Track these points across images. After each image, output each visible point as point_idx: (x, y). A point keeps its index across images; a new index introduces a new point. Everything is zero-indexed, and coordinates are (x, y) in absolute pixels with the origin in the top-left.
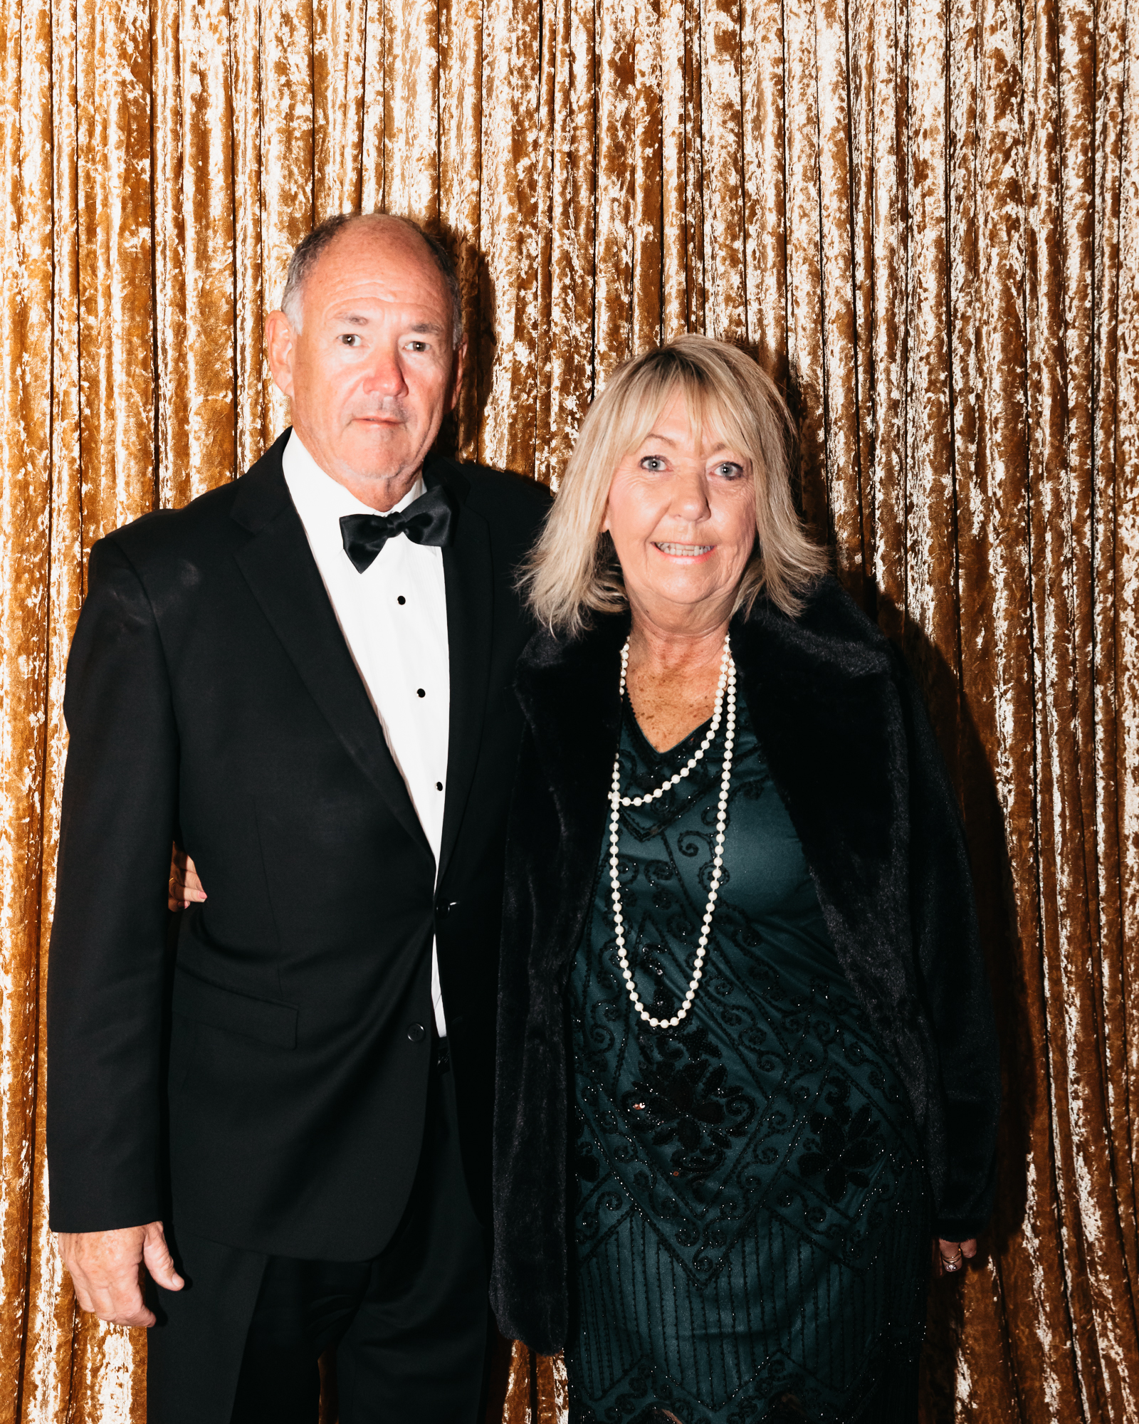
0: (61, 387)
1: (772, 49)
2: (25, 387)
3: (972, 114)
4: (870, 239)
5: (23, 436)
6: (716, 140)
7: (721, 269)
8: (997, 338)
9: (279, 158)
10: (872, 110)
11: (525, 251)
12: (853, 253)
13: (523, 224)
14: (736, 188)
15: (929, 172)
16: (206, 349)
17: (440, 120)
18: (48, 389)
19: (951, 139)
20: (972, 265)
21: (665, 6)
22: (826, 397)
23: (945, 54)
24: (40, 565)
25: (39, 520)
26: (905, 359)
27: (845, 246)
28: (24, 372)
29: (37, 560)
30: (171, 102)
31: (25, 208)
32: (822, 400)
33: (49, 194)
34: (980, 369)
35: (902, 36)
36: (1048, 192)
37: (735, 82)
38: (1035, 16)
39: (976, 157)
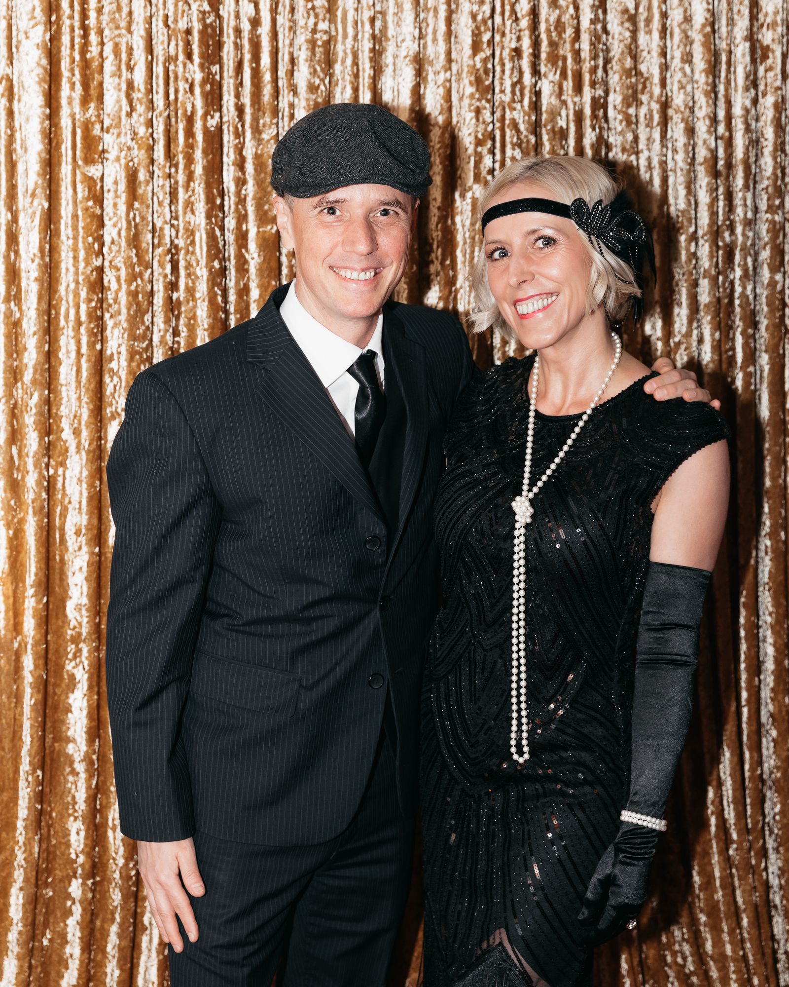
0: (159, 223)
2: (136, 225)
4: (729, 104)
5: (135, 260)
6: (616, 36)
7: (619, 129)
9: (306, 60)
10: (730, 10)
11: (481, 119)
12: (715, 114)
13: (479, 100)
14: (630, 70)
15: (770, 55)
16: (258, 196)
17: (420, 29)
18: (150, 227)
22: (696, 218)
24: (146, 350)
25: (146, 318)
26: (755, 188)
27: (709, 110)
28: (135, 215)
29: (144, 345)
30: (233, 23)
31: (135, 101)
32: (693, 221)
33: (150, 91)
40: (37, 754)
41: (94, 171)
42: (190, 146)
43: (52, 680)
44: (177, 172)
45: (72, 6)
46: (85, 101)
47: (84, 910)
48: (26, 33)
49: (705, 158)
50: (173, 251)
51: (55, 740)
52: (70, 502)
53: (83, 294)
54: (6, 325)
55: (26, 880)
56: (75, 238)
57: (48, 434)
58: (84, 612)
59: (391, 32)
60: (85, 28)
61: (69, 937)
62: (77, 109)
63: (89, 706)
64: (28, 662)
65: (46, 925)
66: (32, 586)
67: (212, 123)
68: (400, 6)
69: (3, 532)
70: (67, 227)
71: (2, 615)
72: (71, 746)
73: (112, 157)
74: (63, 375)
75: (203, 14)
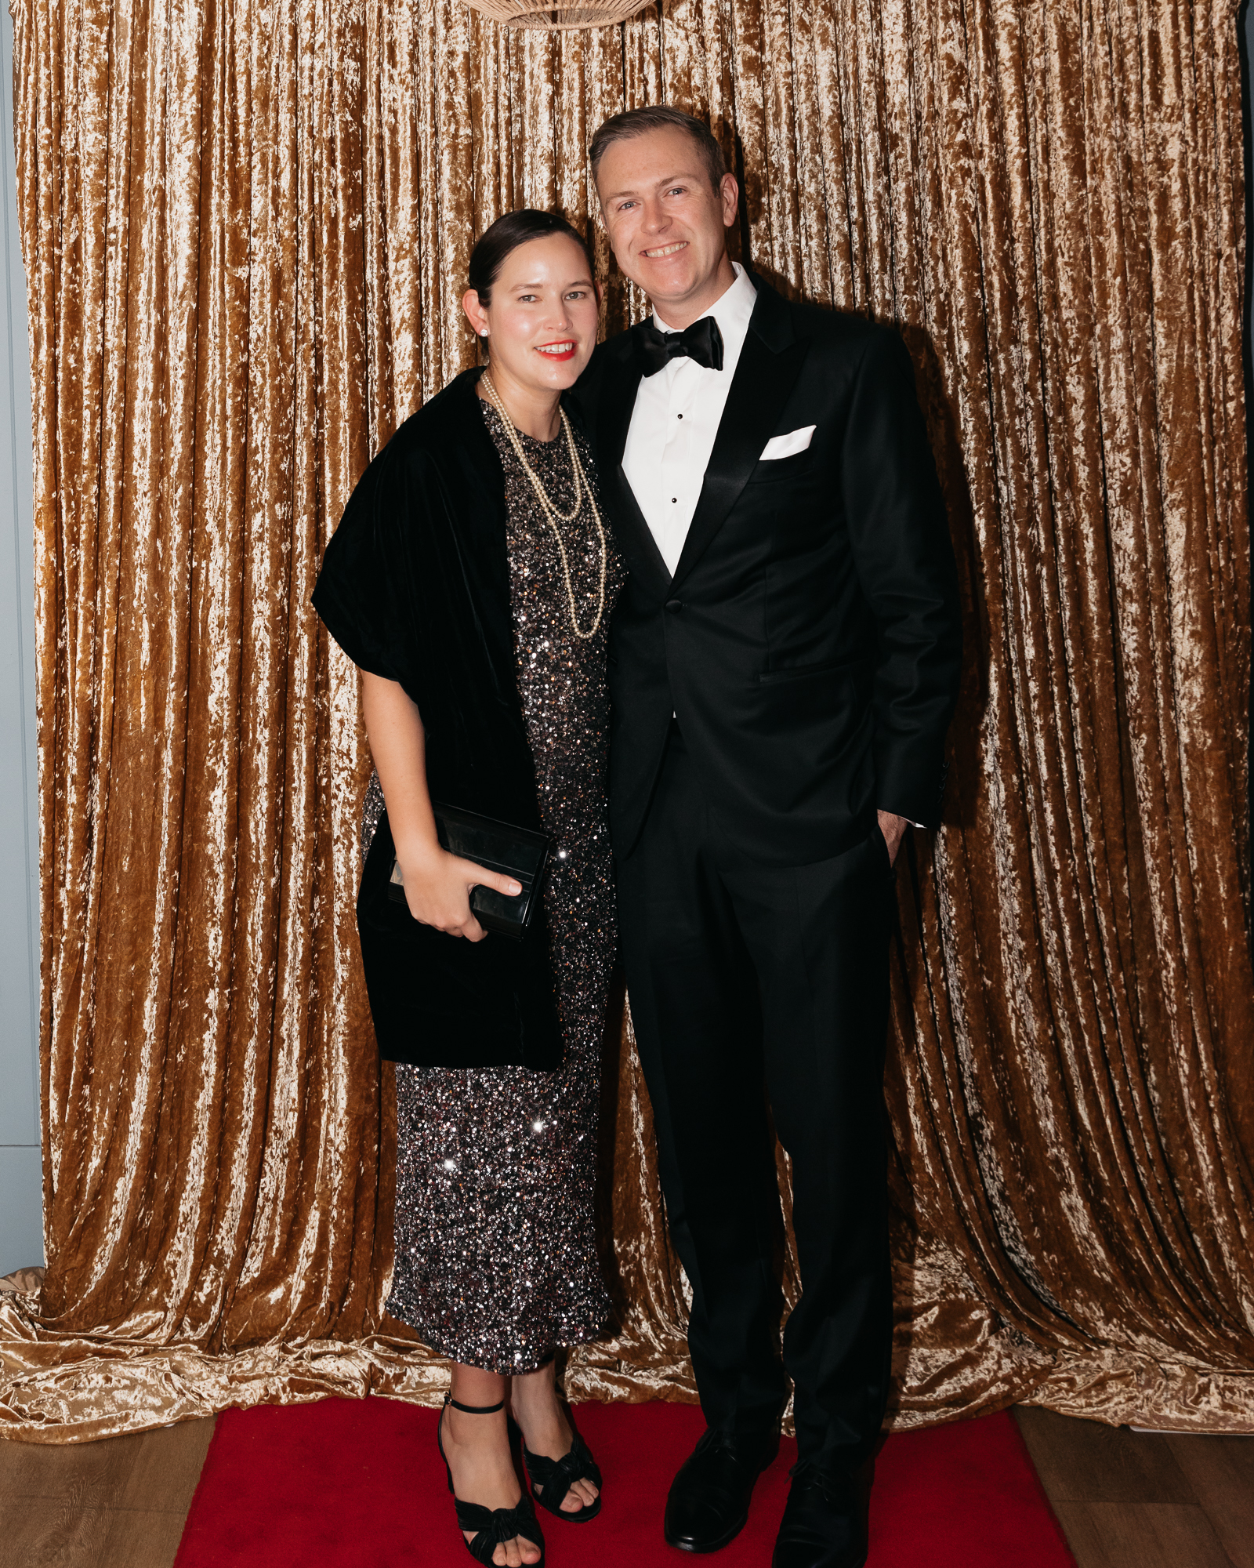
0: (303, 321)
1: (782, 67)
2: (281, 322)
3: (931, 99)
4: (861, 191)
5: (279, 355)
8: (958, 252)
10: (858, 102)
12: (847, 201)
14: (761, 161)
17: (555, 130)
18: (294, 324)
19: (918, 116)
20: (938, 203)
21: (708, 44)
23: (908, 61)
25: (288, 411)
26: (892, 270)
27: (841, 197)
28: (279, 312)
29: (286, 438)
30: (375, 131)
31: (280, 206)
33: (294, 196)
34: (946, 275)
35: (878, 51)
36: (991, 149)
37: (759, 90)
38: (974, 30)
39: (936, 127)
40: (174, 853)
41: (242, 272)
42: (333, 246)
43: (192, 776)
44: (321, 271)
45: (222, 122)
46: (233, 209)
47: (221, 1021)
48: (179, 147)
49: (839, 244)
50: (317, 346)
51: (194, 839)
52: (213, 595)
53: (229, 390)
54: (153, 421)
55: (161, 989)
56: (222, 337)
57: (192, 527)
58: (225, 706)
59: (527, 134)
60: (234, 141)
61: (206, 1052)
62: (226, 216)
63: (229, 803)
64: (167, 757)
65: (181, 1040)
66: (173, 680)
67: (354, 224)
68: (535, 109)
69: (146, 625)
70: (214, 325)
71: (143, 710)
72: (210, 846)
73: (258, 258)
74: (208, 470)
75: (346, 124)
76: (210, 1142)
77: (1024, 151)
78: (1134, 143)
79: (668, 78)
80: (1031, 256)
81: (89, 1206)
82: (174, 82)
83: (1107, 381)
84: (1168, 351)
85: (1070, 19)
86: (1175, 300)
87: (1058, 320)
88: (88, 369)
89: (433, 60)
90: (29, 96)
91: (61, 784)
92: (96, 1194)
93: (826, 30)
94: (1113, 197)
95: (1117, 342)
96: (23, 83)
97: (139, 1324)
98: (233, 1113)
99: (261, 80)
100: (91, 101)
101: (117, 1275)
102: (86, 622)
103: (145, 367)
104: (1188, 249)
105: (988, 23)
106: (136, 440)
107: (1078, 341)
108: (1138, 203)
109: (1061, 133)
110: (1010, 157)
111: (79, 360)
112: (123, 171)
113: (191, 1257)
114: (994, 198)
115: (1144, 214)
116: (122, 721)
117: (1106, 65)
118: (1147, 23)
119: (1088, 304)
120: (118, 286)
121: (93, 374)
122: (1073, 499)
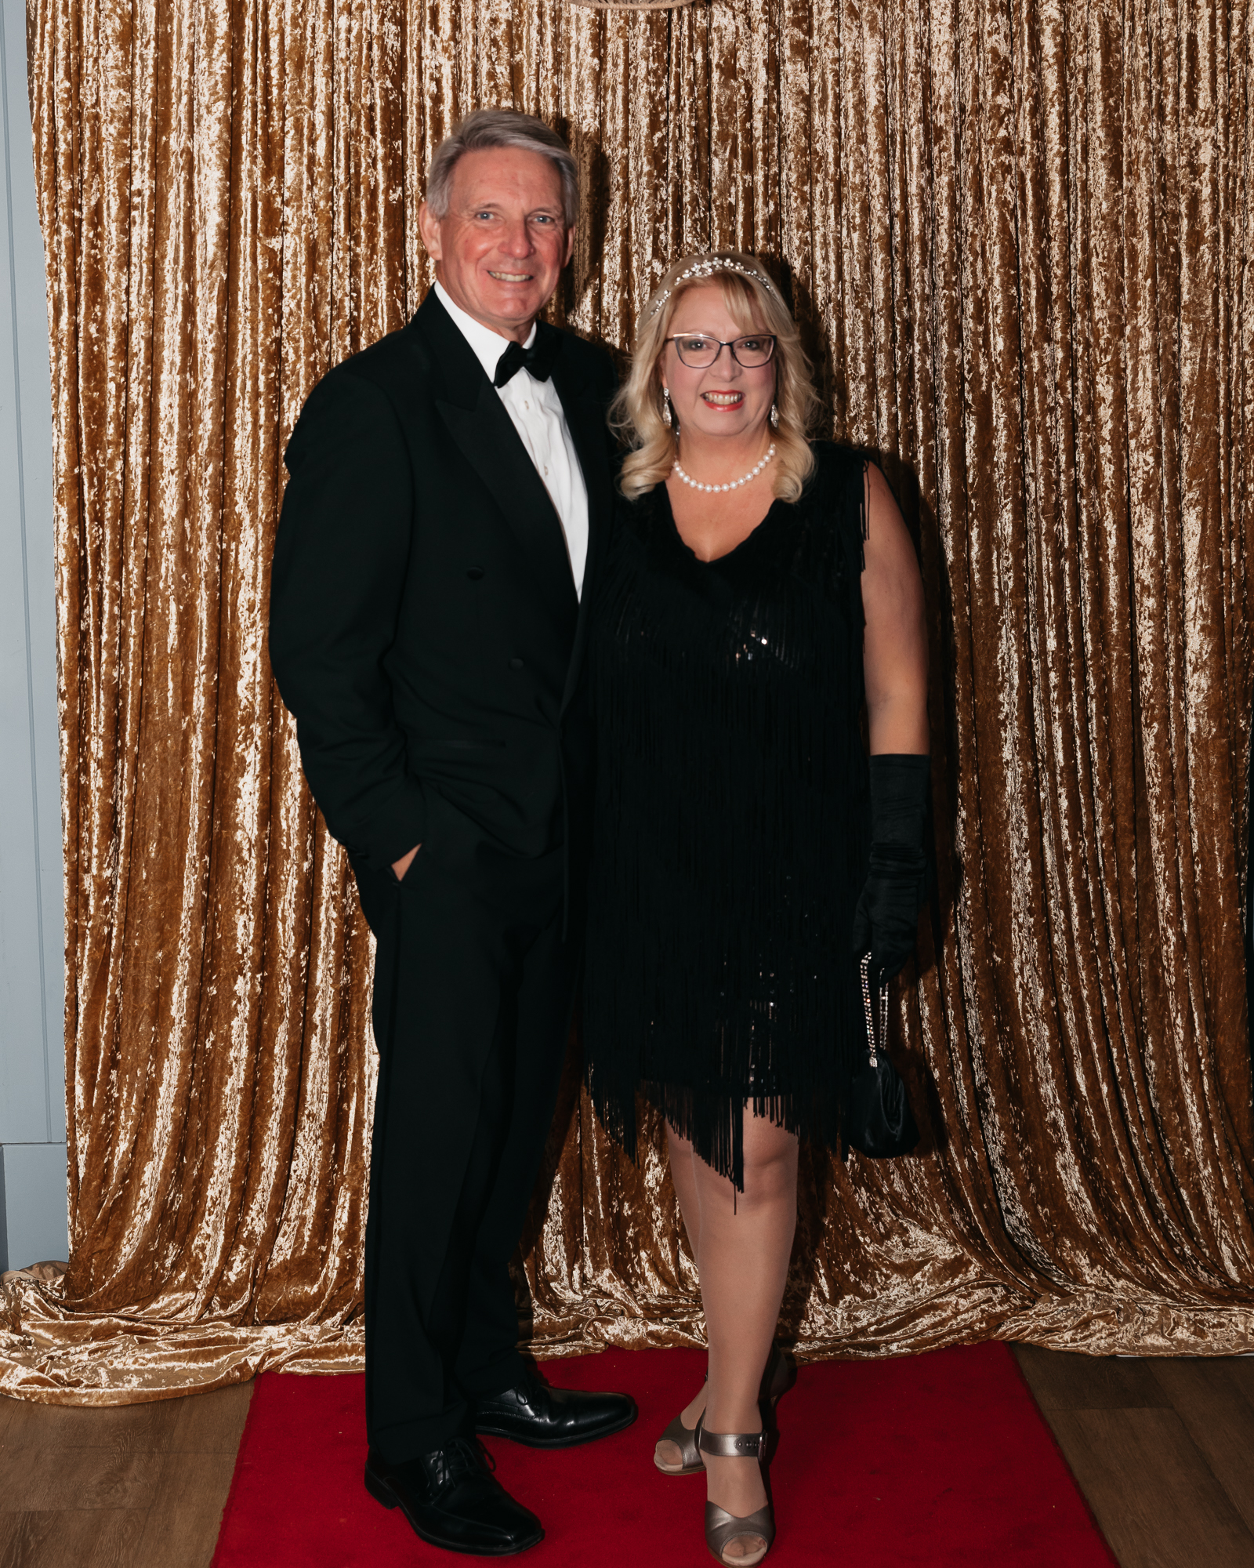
0: (339, 296)
1: (830, 53)
2: (315, 297)
3: (976, 93)
4: (904, 183)
5: (314, 331)
6: (790, 116)
7: (794, 205)
8: (997, 249)
10: (904, 92)
11: (659, 196)
12: (890, 193)
13: (658, 177)
14: (805, 149)
15: (944, 135)
17: (600, 107)
18: (329, 299)
19: (963, 109)
20: (979, 198)
21: (755, 25)
22: (874, 294)
23: (955, 53)
26: (932, 264)
27: (884, 189)
28: (314, 286)
30: (415, 100)
31: (315, 175)
33: (330, 165)
34: (985, 271)
35: (925, 41)
36: (1032, 146)
37: (806, 75)
38: (1020, 24)
39: (979, 121)
40: (204, 840)
41: (275, 243)
42: (372, 220)
43: (220, 763)
44: (358, 244)
45: (254, 82)
46: (266, 175)
47: (253, 1006)
48: (208, 108)
50: (354, 322)
51: (223, 824)
52: (243, 578)
53: (262, 365)
54: (182, 396)
55: (192, 973)
56: (254, 310)
57: (222, 506)
58: (258, 690)
60: (267, 103)
61: (235, 1038)
62: (258, 182)
63: (262, 787)
64: (197, 742)
65: (209, 1026)
66: (203, 663)
67: (394, 197)
68: (580, 84)
69: (173, 607)
70: (245, 298)
71: (170, 694)
72: (239, 833)
73: (291, 229)
74: (237, 448)
75: (386, 92)
76: (241, 1125)
77: (1063, 149)
78: (1169, 147)
79: (715, 59)
80: (1066, 255)
81: (117, 1189)
82: (203, 37)
83: (1134, 381)
84: (1192, 354)
85: (1113, 18)
86: (1201, 304)
87: (1091, 320)
88: (112, 339)
89: (475, 27)
90: (46, 45)
91: (85, 769)
92: (124, 1177)
93: (875, 17)
94: (1147, 199)
95: (1145, 343)
96: (39, 31)
97: (169, 1304)
98: (262, 1098)
99: (294, 40)
100: (113, 55)
101: (145, 1257)
102: (112, 603)
103: (171, 339)
104: (1215, 253)
105: (1034, 18)
106: (162, 415)
107: (1109, 341)
108: (1170, 206)
109: (1101, 133)
110: (1050, 155)
111: (101, 330)
112: (149, 131)
113: (221, 1238)
114: (1034, 196)
115: (1176, 217)
116: (148, 706)
117: (1145, 66)
118: (1185, 24)
119: (1118, 305)
120: (145, 253)
121: (118, 345)
122: (1098, 497)
